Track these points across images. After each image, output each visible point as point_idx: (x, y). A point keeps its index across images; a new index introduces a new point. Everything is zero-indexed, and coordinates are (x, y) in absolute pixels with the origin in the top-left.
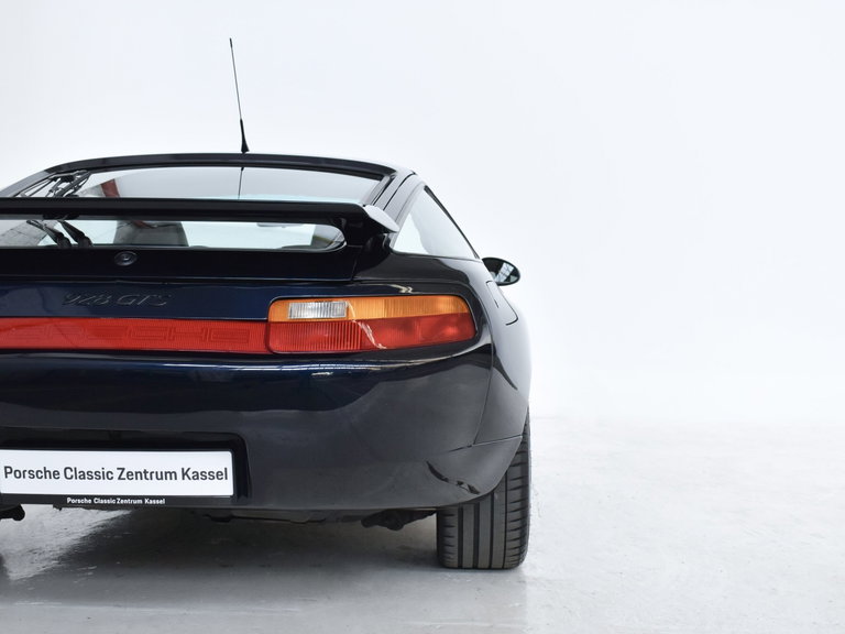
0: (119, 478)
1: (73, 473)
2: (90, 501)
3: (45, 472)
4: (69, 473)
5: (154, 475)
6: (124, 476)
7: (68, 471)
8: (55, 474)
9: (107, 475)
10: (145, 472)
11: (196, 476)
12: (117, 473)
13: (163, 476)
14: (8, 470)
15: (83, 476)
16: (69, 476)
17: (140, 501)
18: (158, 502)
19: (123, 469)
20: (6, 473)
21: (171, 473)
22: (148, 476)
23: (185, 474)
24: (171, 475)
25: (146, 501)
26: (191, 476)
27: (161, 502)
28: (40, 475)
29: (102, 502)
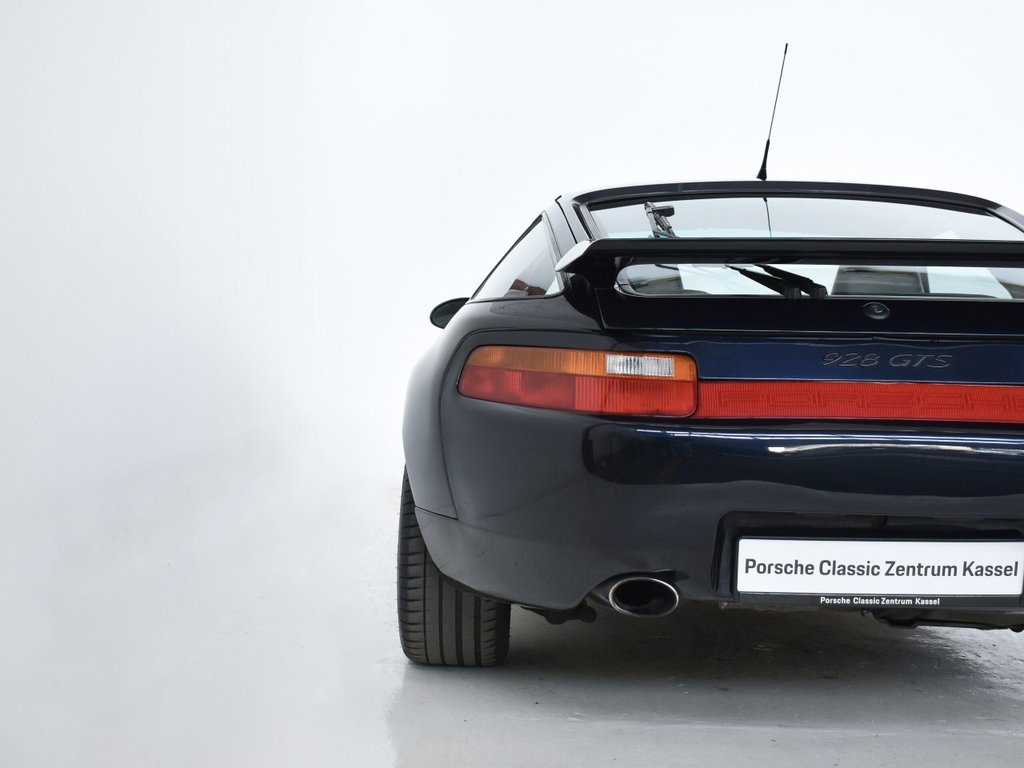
0: (887, 574)
1: (831, 568)
2: (848, 601)
3: (797, 565)
4: (826, 567)
5: (929, 570)
6: (894, 570)
7: (825, 564)
8: (809, 569)
9: (872, 570)
10: (920, 566)
11: (980, 571)
12: (884, 568)
13: (939, 571)
14: (751, 564)
15: (843, 570)
16: (825, 571)
17: (910, 602)
18: (931, 602)
19: (893, 563)
20: (748, 567)
21: (950, 568)
22: (922, 571)
23: (966, 569)
24: (950, 570)
25: (917, 601)
26: (974, 571)
27: (935, 602)
28: (789, 569)
29: (863, 602)
